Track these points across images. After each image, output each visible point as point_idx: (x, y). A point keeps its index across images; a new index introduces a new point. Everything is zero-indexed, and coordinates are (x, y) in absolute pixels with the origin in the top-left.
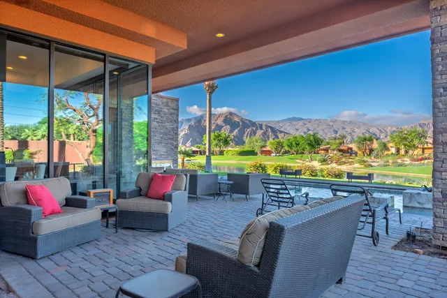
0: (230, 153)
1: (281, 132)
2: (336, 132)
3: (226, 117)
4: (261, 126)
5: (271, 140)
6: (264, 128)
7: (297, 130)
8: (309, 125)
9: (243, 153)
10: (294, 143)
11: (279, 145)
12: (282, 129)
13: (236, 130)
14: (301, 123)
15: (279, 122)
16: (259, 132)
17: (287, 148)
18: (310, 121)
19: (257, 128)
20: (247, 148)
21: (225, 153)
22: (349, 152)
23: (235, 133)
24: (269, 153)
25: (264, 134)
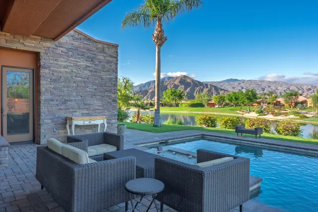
0: (184, 105)
1: (222, 90)
2: (263, 90)
3: (181, 79)
4: (207, 85)
5: (214, 95)
6: (209, 87)
7: (234, 88)
8: (242, 85)
9: (193, 106)
10: (233, 98)
11: (222, 99)
12: (222, 88)
13: (189, 89)
14: (236, 83)
15: (220, 82)
16: (206, 90)
17: (227, 101)
18: (243, 81)
19: (204, 87)
20: (196, 101)
21: (179, 105)
22: (277, 104)
23: (188, 90)
24: (213, 105)
25: (209, 91)
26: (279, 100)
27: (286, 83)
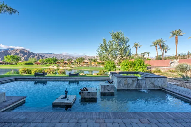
0: (21, 64)
1: (45, 57)
2: (62, 58)
3: (21, 50)
4: (37, 55)
5: (41, 59)
6: (38, 55)
7: (50, 57)
8: (54, 55)
9: (26, 64)
10: (48, 60)
11: (43, 61)
12: (45, 56)
13: (26, 56)
14: (51, 55)
15: (43, 54)
16: (36, 57)
18: (54, 54)
19: (35, 55)
20: (29, 61)
21: (18, 63)
22: (66, 63)
23: (25, 56)
24: (39, 63)
25: (38, 57)
26: (66, 62)
27: (69, 56)
